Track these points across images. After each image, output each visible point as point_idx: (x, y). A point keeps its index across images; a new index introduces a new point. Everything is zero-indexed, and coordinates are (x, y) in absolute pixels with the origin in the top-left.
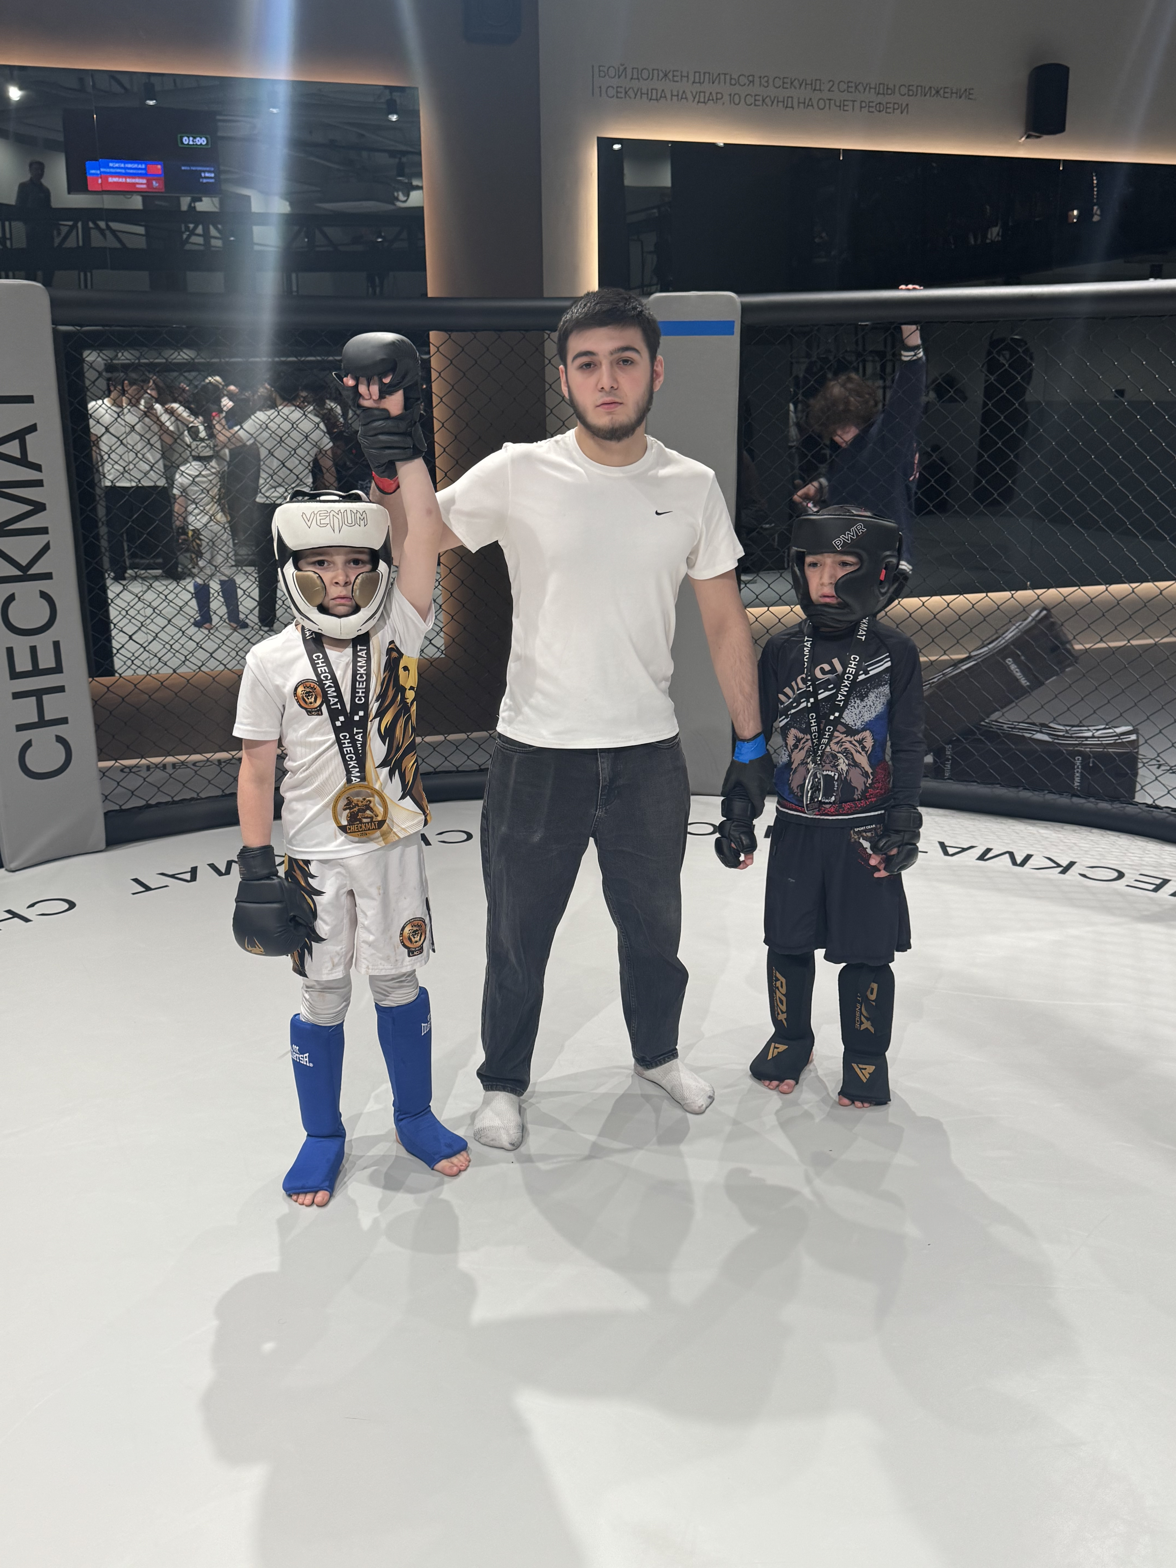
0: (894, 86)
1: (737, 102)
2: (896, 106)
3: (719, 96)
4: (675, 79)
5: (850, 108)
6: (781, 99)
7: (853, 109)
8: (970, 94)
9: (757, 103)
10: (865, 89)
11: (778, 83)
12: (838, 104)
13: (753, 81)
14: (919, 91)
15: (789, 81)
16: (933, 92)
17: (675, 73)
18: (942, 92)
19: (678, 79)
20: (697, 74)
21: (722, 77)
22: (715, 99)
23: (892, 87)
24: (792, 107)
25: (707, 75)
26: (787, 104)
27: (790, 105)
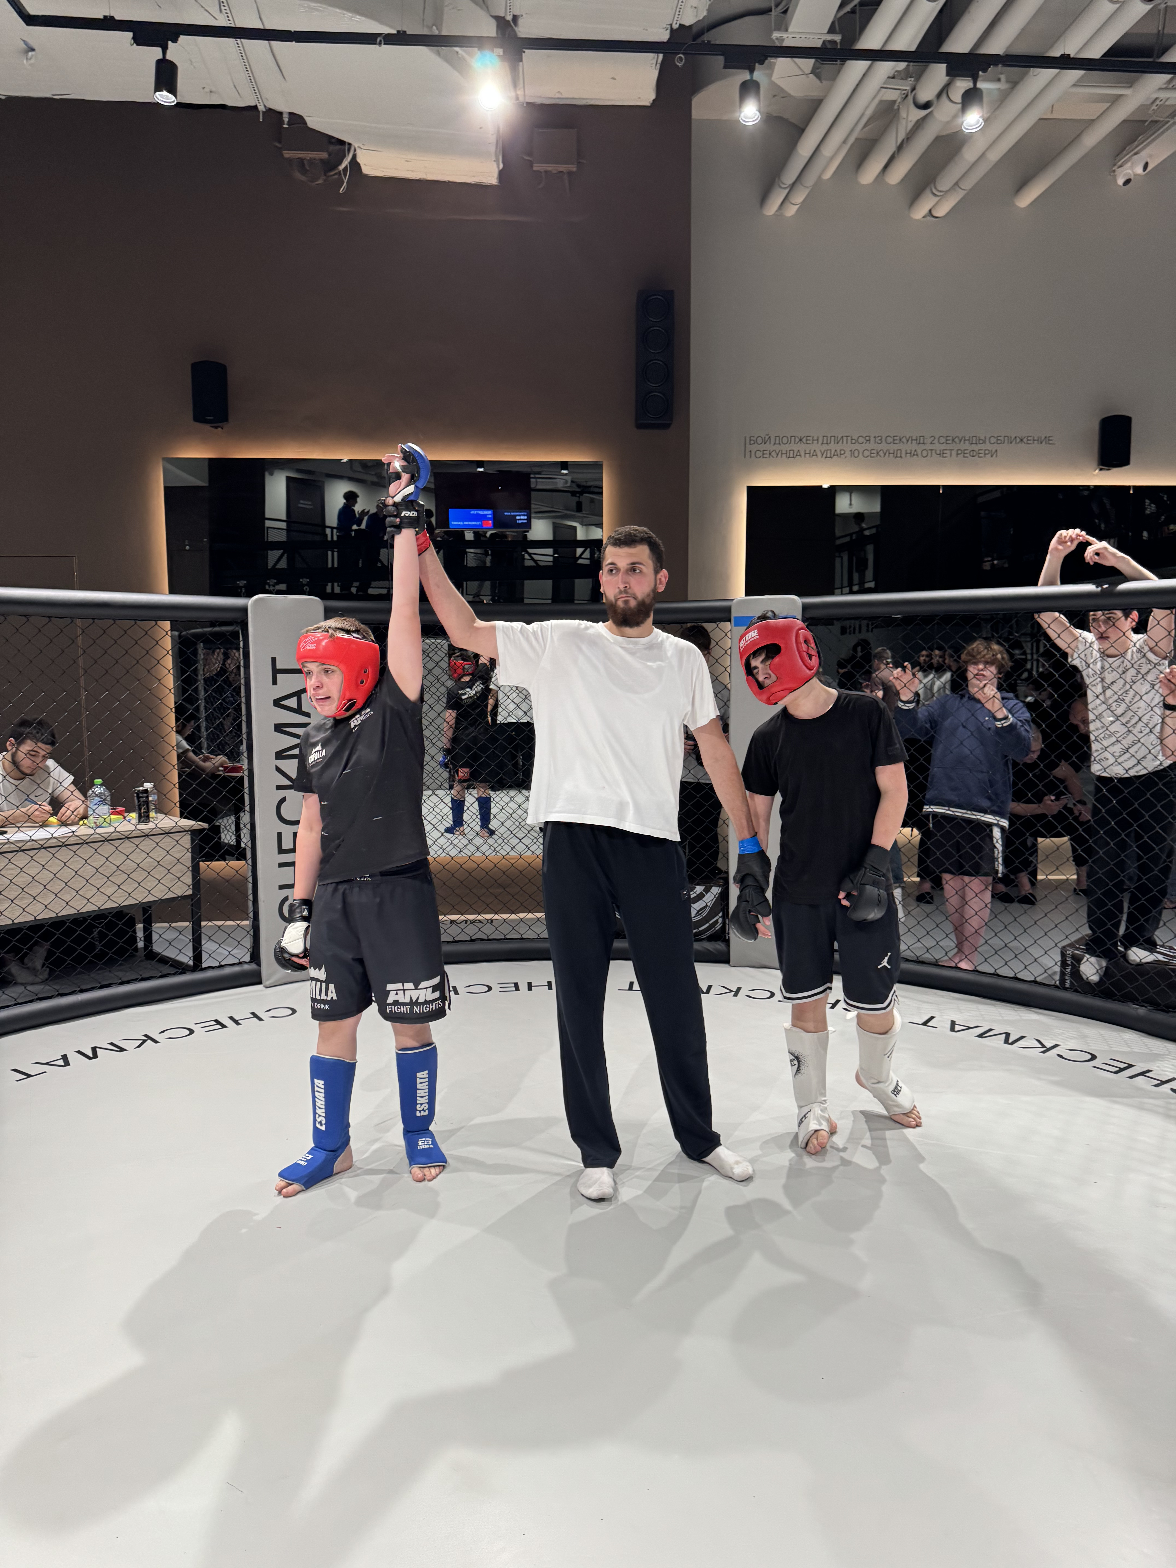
0: (985, 438)
1: (856, 455)
2: (987, 452)
3: (842, 452)
4: (808, 442)
5: (948, 455)
6: (892, 452)
7: (951, 456)
8: (1049, 440)
9: (872, 455)
10: (960, 441)
11: (890, 440)
12: (938, 452)
13: (869, 440)
14: (1006, 441)
15: (898, 438)
16: (1018, 440)
17: (808, 438)
18: (1025, 440)
19: (811, 442)
20: (825, 438)
21: (845, 438)
22: (839, 454)
23: (983, 438)
24: (901, 457)
25: (833, 438)
26: (896, 455)
27: (899, 455)
